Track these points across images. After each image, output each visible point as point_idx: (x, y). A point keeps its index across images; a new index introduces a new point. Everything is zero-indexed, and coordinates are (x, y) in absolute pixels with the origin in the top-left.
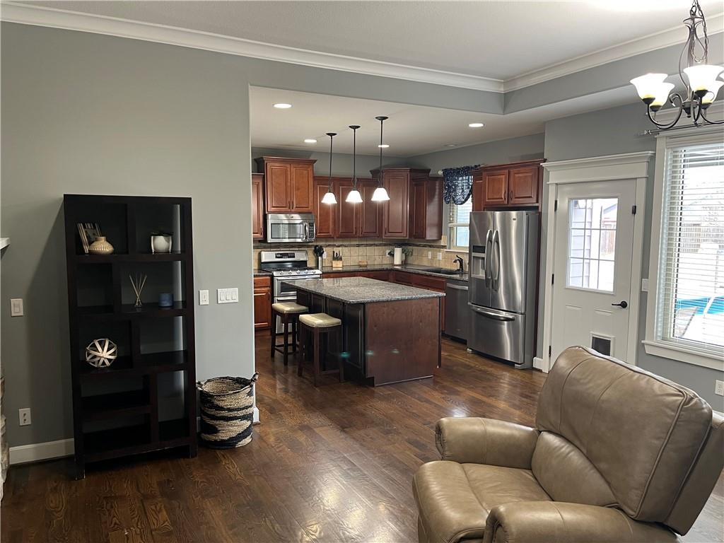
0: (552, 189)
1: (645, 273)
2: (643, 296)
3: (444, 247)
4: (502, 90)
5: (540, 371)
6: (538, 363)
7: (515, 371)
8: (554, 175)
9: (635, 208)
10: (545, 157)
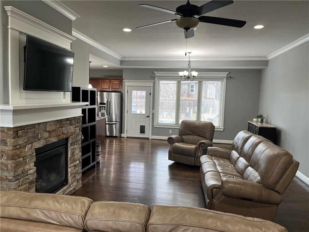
2: (153, 114)
4: (120, 59)
5: (124, 137)
6: (123, 135)
7: (117, 138)
8: (127, 83)
9: (150, 93)
10: (123, 78)
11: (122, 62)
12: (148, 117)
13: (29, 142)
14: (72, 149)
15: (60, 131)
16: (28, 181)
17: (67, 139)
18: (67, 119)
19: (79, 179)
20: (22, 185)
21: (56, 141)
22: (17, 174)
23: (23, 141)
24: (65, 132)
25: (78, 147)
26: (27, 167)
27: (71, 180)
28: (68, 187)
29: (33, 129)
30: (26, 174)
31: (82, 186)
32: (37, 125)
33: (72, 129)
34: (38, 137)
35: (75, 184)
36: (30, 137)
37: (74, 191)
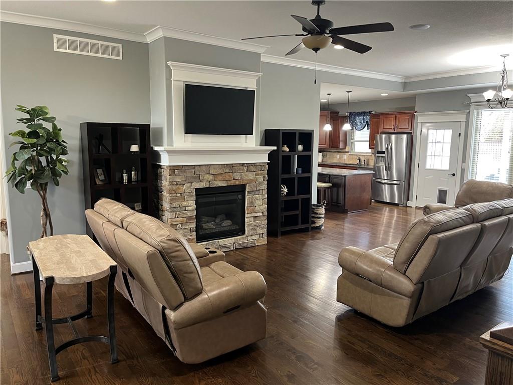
0: (419, 125)
1: (464, 161)
2: (463, 171)
3: (348, 152)
4: (403, 81)
5: (411, 207)
6: (409, 203)
7: (400, 208)
8: (420, 118)
9: (460, 134)
10: (416, 110)
11: (405, 85)
12: (454, 175)
13: (187, 182)
14: (250, 198)
15: (229, 176)
16: (185, 216)
17: (243, 187)
18: (243, 165)
19: (262, 234)
20: (178, 217)
21: (224, 185)
22: (173, 206)
23: (180, 179)
24: (238, 177)
25: (261, 197)
26: (185, 203)
27: (249, 231)
28: (243, 238)
29: (193, 170)
30: (184, 209)
31: (266, 243)
32: (198, 166)
33: (251, 176)
34: (198, 178)
35: (254, 237)
36: (189, 176)
37: (253, 245)
